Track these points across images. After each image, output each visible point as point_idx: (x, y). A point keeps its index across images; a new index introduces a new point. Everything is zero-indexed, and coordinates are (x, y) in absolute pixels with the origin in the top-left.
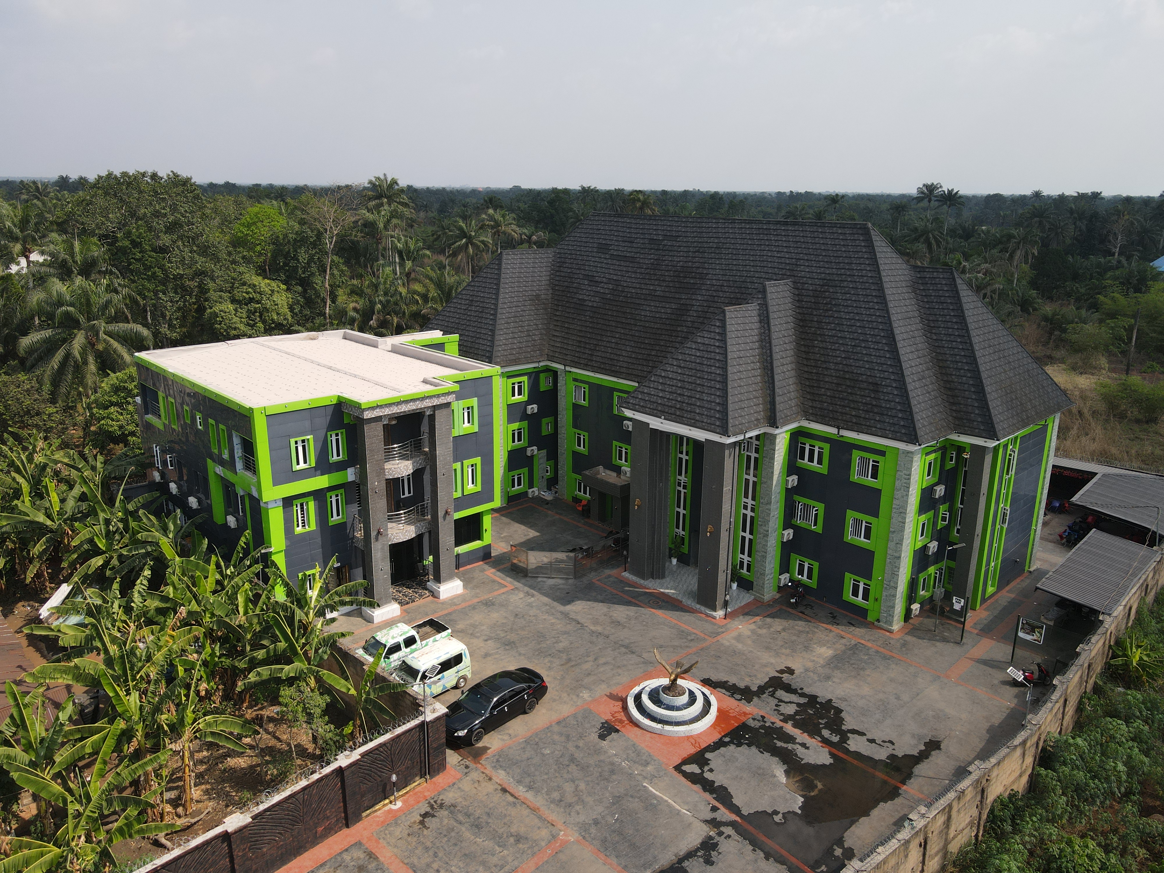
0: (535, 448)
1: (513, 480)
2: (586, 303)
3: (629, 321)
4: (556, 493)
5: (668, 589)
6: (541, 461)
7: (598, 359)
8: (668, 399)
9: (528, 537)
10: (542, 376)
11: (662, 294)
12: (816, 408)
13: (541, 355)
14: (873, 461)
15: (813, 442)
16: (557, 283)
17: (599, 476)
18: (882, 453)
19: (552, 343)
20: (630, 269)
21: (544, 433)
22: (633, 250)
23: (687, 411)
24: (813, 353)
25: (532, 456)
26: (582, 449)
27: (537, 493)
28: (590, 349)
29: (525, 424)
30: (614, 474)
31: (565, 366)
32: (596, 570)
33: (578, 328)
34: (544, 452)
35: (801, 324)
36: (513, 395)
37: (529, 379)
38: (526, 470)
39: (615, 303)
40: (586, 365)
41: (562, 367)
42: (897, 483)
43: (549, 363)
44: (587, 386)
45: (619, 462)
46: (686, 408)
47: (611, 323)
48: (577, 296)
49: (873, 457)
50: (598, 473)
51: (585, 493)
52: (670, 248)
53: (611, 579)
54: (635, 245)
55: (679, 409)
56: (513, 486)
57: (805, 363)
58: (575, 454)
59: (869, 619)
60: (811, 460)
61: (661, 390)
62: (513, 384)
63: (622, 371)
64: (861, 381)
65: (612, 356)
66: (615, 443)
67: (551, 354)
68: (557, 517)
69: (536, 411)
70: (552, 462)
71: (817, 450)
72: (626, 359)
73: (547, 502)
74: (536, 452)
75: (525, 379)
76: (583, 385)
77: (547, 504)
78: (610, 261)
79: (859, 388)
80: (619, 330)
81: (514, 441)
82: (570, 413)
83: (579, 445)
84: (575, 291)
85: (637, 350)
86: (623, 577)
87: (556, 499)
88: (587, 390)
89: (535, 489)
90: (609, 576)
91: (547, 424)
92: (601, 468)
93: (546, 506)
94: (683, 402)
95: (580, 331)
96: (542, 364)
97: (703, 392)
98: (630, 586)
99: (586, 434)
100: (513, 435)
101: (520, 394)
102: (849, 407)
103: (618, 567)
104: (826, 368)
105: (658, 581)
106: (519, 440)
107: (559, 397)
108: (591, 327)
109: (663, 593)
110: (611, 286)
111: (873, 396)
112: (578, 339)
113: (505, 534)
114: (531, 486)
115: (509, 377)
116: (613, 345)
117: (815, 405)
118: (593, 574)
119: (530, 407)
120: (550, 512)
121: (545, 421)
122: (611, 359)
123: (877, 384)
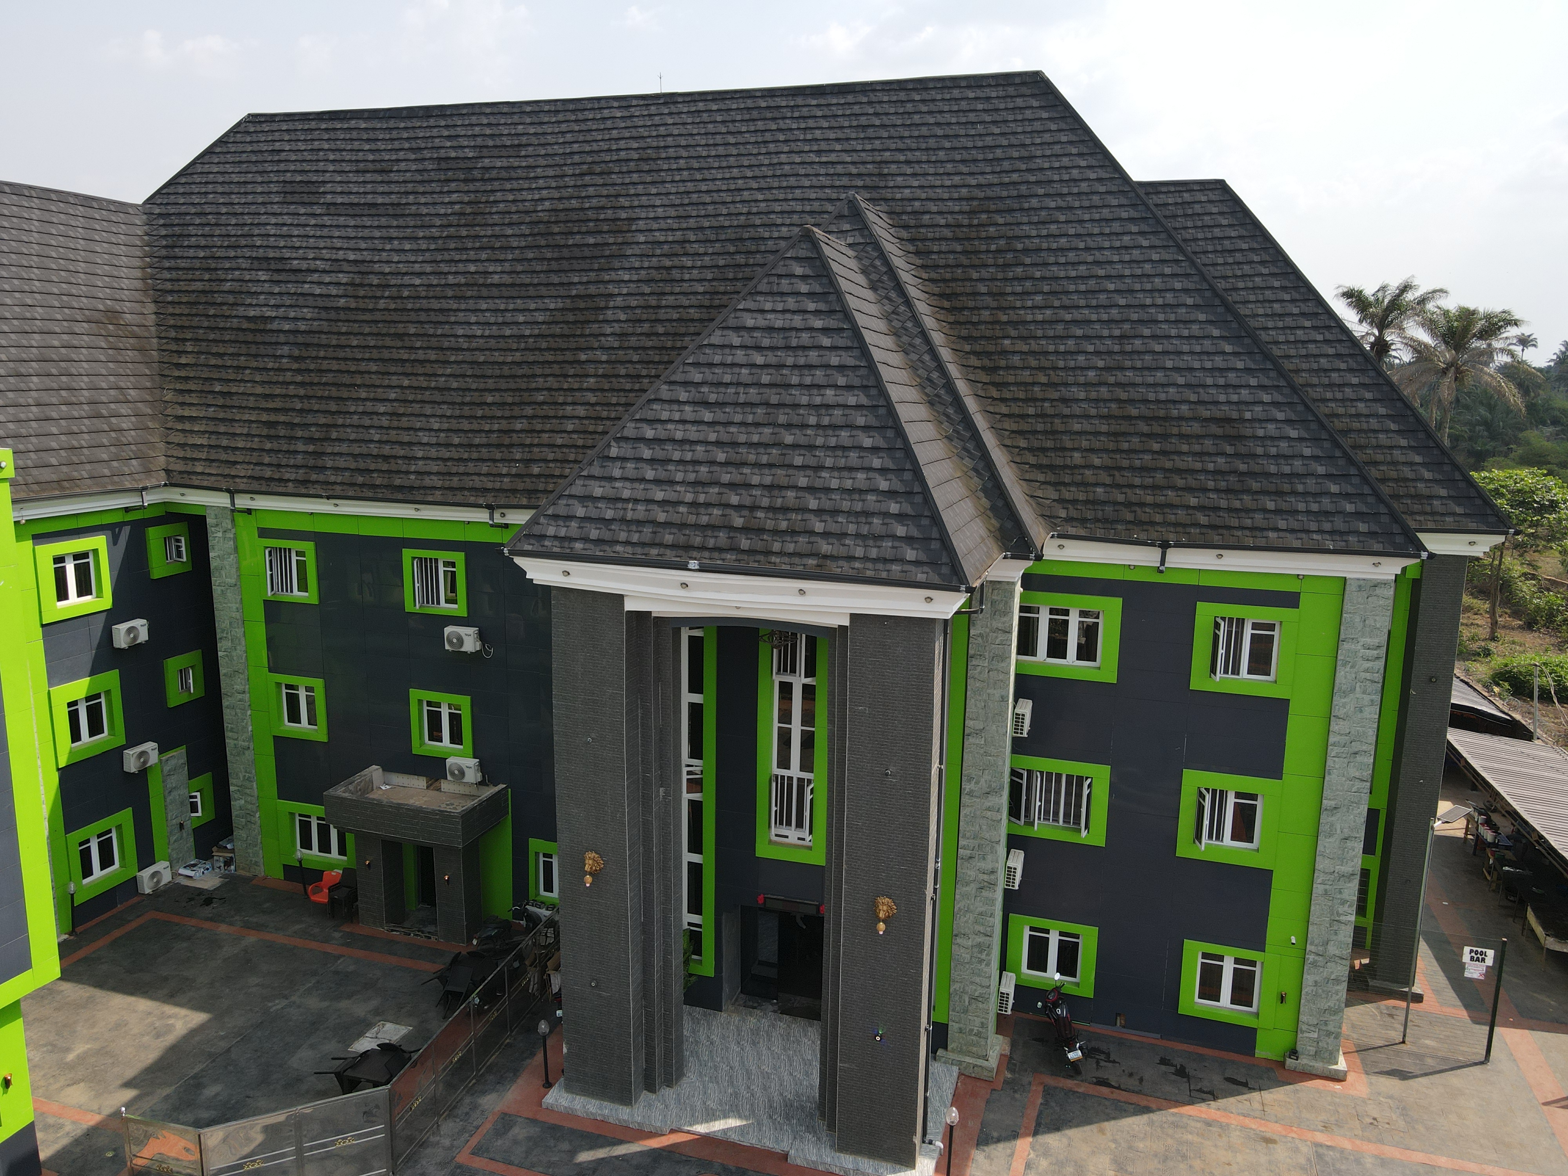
0: (150, 747)
1: (85, 855)
2: (275, 326)
3: (421, 355)
4: (228, 863)
5: (711, 1116)
6: (173, 781)
7: (341, 463)
8: (694, 504)
9: (170, 1039)
10: (155, 536)
11: (506, 279)
12: (1074, 502)
13: (148, 472)
14: (1255, 626)
15: (1061, 600)
16: (168, 286)
17: (371, 796)
18: (1290, 600)
19: (179, 438)
20: (394, 233)
21: (175, 697)
22: (395, 188)
23: (776, 532)
24: (1008, 368)
25: (143, 773)
26: (303, 728)
27: (166, 878)
28: (311, 440)
29: (111, 679)
30: (420, 782)
31: (232, 493)
32: (451, 1112)
33: (259, 390)
34: (178, 755)
35: (946, 304)
36: (62, 594)
37: (114, 541)
38: (125, 817)
39: (368, 317)
40: (305, 482)
41: (221, 500)
42: (1341, 674)
43: (175, 496)
44: (309, 547)
45: (431, 748)
46: (770, 524)
47: (363, 366)
48: (241, 311)
49: (1253, 614)
50: (369, 786)
51: (325, 847)
52: (504, 174)
53: (519, 1132)
54: (394, 177)
55: (745, 530)
56: (87, 871)
57: (995, 394)
58: (282, 744)
59: (1261, 1052)
60: (1057, 649)
61: (657, 482)
62: (59, 560)
63: (428, 481)
64: (1181, 418)
65: (387, 450)
66: (416, 694)
67: (179, 466)
68: (252, 938)
69: (143, 636)
70: (205, 779)
71: (1074, 622)
72: (433, 452)
73: (206, 898)
74: (154, 758)
75: (99, 542)
76: (295, 545)
77: (208, 901)
78: (327, 221)
79: (1181, 436)
80: (394, 380)
81: (75, 736)
82: (259, 632)
83: (294, 717)
84: (231, 299)
85: (465, 425)
86: (550, 1110)
87: (232, 882)
88: (311, 560)
89: (161, 866)
90: (506, 1122)
91: (183, 673)
92: (375, 772)
93: (207, 911)
94: (753, 508)
95: (266, 396)
96: (150, 498)
97: (822, 468)
98: (595, 1140)
99: (318, 684)
100: (74, 717)
101: (84, 589)
102: (1173, 488)
103: (516, 1072)
104: (1064, 401)
105: (667, 1093)
106: (95, 728)
107: (217, 590)
108: (302, 384)
109: (707, 1140)
110: (343, 278)
111: (1229, 450)
112: (265, 417)
113: (80, 1048)
114: (146, 858)
115: (39, 538)
116: (385, 421)
117: (1067, 496)
118: (448, 1127)
119: (123, 627)
120: (223, 928)
121: (173, 665)
122: (386, 458)
123: (1229, 420)
